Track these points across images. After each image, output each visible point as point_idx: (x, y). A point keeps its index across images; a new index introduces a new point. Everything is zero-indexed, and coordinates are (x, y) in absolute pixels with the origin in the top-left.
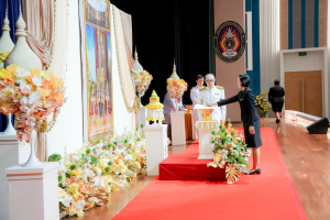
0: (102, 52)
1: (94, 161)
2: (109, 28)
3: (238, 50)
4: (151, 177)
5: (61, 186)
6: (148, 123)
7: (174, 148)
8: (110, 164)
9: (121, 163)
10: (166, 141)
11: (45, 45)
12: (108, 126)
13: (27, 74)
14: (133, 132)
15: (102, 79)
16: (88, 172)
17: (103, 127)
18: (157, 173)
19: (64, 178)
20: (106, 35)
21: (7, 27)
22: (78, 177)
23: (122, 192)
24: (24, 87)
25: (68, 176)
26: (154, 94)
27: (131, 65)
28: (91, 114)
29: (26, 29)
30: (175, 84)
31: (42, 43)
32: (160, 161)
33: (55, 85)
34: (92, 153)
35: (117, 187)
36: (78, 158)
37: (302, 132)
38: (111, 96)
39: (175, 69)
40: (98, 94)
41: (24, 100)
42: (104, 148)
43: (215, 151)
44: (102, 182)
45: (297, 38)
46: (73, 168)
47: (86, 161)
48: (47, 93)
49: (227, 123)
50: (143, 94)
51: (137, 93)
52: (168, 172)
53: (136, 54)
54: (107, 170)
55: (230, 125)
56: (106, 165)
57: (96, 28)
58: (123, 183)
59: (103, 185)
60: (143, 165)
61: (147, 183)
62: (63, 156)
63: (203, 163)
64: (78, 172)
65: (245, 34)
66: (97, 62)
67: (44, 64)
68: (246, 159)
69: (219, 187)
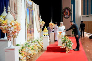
0: (31, 16)
1: (29, 46)
2: (33, 9)
3: (69, 15)
4: (45, 51)
5: (19, 53)
6: (44, 35)
7: (51, 43)
8: (33, 47)
9: (36, 47)
10: (49, 40)
11: (15, 14)
12: (33, 36)
13: (10, 22)
14: (40, 38)
15: (31, 23)
16: (27, 49)
17: (31, 37)
18: (46, 50)
19: (20, 51)
20: (32, 11)
21: (5, 9)
22: (24, 50)
23: (36, 55)
24: (10, 25)
25: (21, 50)
26: (45, 27)
27: (39, 19)
28: (28, 33)
29: (10, 10)
30: (51, 25)
31: (15, 13)
32: (47, 46)
33: (18, 25)
34: (28, 44)
35: (35, 53)
36: (24, 45)
37: (87, 38)
38: (33, 28)
39: (51, 20)
40: (30, 27)
41: (10, 29)
42: (32, 42)
43: (63, 44)
44: (31, 52)
45: (86, 12)
46: (23, 48)
47: (26, 46)
48: (16, 27)
49: (66, 36)
50: (42, 27)
51: (41, 27)
52: (49, 49)
53: (40, 16)
54: (32, 49)
55: (67, 36)
56: (32, 47)
57: (29, 9)
58: (37, 52)
59: (31, 53)
60: (42, 47)
61: (43, 52)
62: (20, 45)
63: (59, 47)
64: (24, 49)
65: (71, 11)
66: (30, 19)
67: (15, 19)
68: (71, 46)
69: (64, 54)
